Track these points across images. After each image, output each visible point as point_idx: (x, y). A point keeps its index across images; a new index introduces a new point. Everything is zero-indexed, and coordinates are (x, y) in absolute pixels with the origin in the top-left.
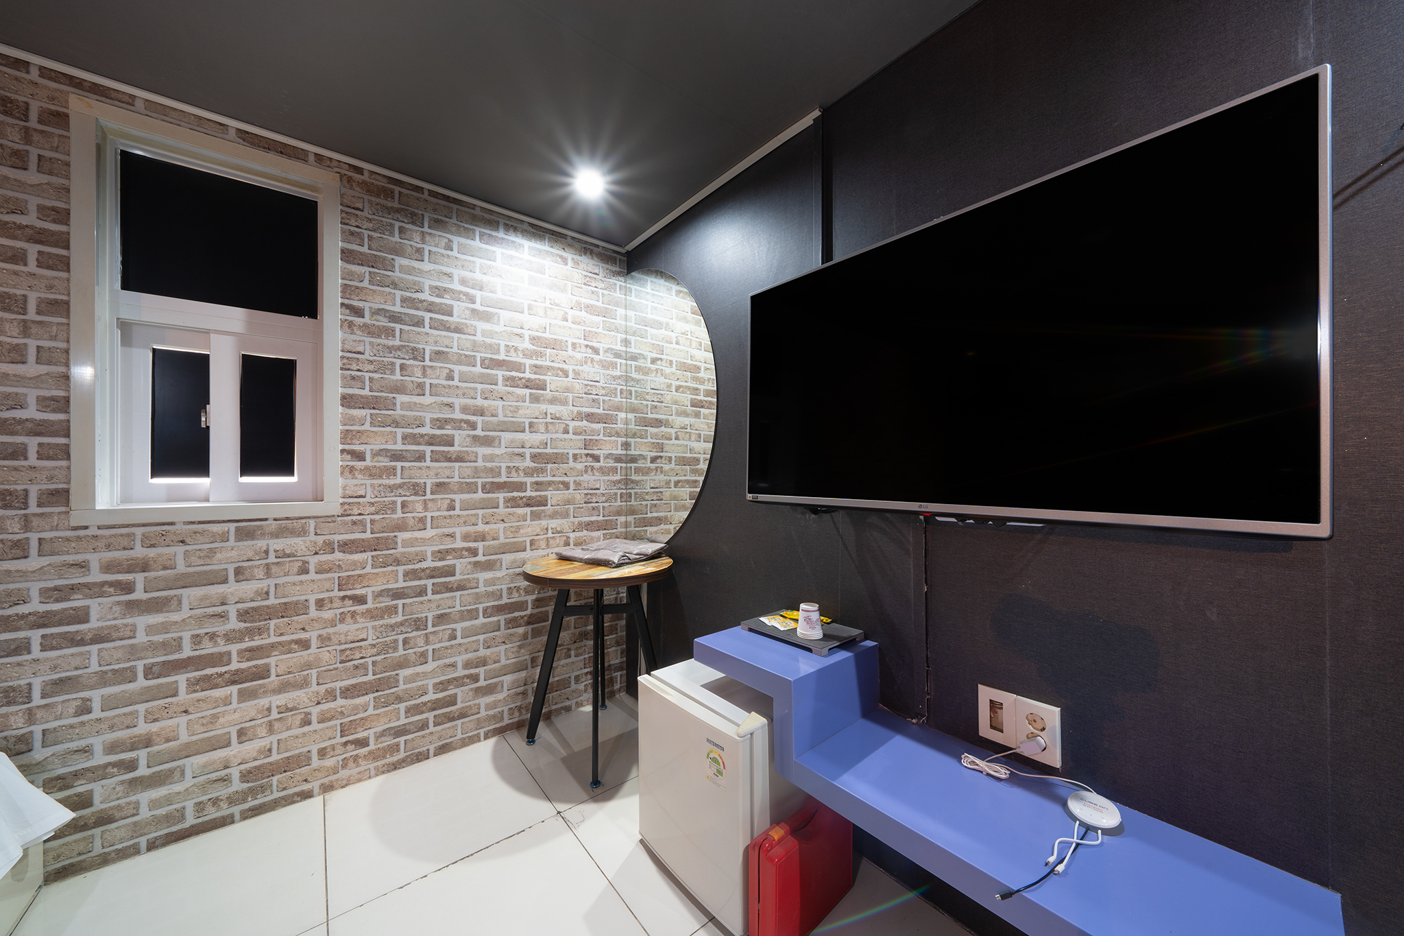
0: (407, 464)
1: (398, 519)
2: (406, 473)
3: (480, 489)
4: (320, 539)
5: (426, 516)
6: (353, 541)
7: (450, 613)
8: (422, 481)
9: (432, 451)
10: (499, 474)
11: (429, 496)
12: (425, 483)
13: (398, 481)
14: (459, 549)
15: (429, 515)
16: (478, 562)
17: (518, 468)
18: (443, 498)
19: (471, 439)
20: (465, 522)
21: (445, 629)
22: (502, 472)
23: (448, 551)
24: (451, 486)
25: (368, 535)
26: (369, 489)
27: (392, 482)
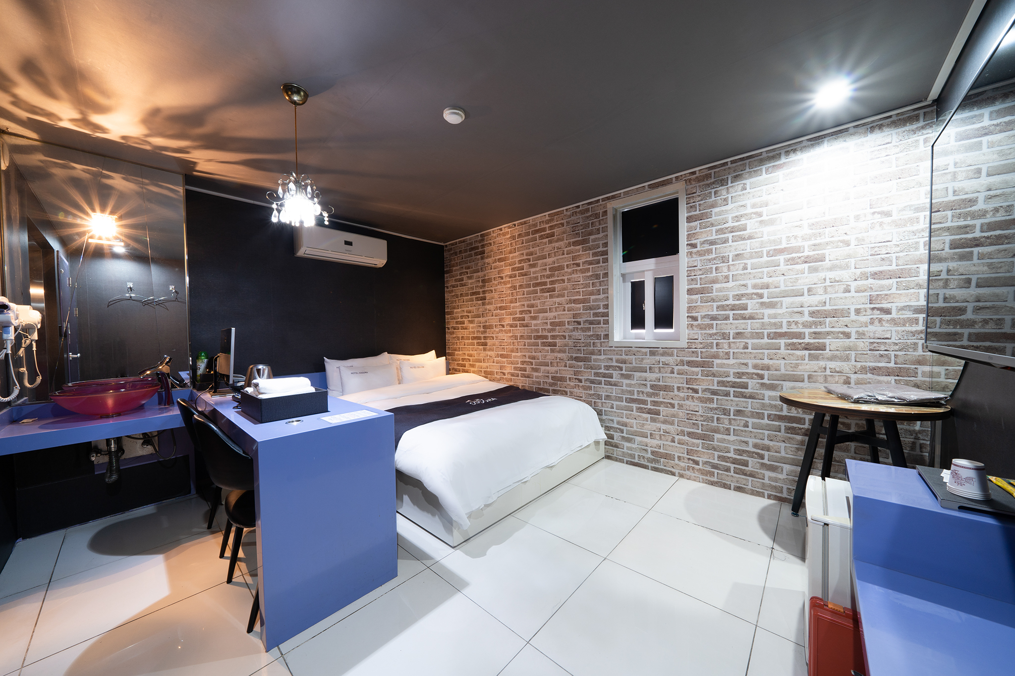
0: (719, 322)
1: (714, 352)
2: (719, 327)
3: (766, 337)
4: (679, 359)
5: (730, 352)
6: (692, 361)
7: (745, 411)
8: (728, 331)
9: (733, 314)
10: (781, 326)
11: (731, 340)
12: (729, 332)
13: (714, 331)
14: (750, 373)
15: (732, 351)
16: (764, 383)
17: (797, 322)
18: (741, 342)
19: (759, 304)
20: (755, 357)
21: (741, 420)
22: (783, 325)
23: (743, 374)
24: (745, 334)
25: (699, 359)
26: (700, 335)
27: (711, 332)
